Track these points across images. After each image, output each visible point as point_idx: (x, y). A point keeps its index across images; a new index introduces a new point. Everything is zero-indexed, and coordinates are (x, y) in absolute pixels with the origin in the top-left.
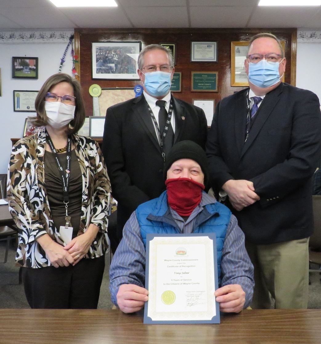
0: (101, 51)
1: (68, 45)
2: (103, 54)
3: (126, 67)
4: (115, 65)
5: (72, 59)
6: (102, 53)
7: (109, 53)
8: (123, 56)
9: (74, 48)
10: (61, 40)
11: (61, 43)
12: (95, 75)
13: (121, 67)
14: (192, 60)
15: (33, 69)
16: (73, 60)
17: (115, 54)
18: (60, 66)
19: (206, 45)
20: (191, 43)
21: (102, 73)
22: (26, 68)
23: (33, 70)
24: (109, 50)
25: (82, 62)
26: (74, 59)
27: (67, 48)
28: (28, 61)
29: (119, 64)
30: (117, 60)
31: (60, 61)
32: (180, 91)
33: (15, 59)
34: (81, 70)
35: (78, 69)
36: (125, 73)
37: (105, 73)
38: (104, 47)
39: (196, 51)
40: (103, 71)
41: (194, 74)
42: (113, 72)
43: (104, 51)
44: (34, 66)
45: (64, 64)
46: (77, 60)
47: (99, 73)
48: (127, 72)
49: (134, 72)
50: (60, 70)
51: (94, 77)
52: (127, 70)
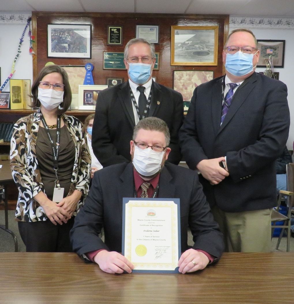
0: (56, 32)
1: (27, 27)
2: (57, 35)
3: (78, 47)
4: (68, 45)
5: (30, 40)
6: (56, 34)
7: (62, 34)
8: (76, 37)
9: (31, 29)
10: (20, 22)
11: (19, 24)
12: (51, 54)
13: (74, 47)
16: (31, 41)
17: (68, 35)
18: (19, 46)
19: (149, 29)
20: (136, 27)
21: (56, 52)
24: (63, 31)
25: (38, 41)
26: (31, 39)
27: (26, 29)
29: (72, 44)
30: (70, 40)
31: (19, 41)
34: (38, 49)
35: (35, 48)
36: (77, 52)
37: (59, 52)
38: (58, 29)
39: (140, 33)
40: (58, 51)
42: (66, 52)
43: (58, 32)
45: (22, 43)
46: (34, 40)
47: (54, 52)
48: (79, 52)
49: (85, 51)
50: (19, 49)
51: (49, 55)
52: (79, 49)
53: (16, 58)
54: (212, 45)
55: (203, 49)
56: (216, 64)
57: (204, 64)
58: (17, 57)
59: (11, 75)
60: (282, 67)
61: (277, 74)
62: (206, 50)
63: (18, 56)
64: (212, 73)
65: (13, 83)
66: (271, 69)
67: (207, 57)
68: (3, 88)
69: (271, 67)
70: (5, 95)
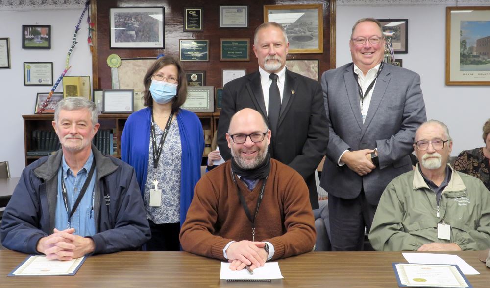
0: (120, 17)
1: (84, 12)
3: (148, 35)
4: (136, 32)
5: (88, 27)
6: (121, 20)
7: (129, 20)
9: (90, 14)
10: (76, 6)
11: (75, 9)
12: (114, 44)
13: (142, 35)
14: (221, 26)
15: (46, 38)
16: (90, 29)
17: (135, 20)
18: (75, 35)
19: (236, 10)
20: (220, 7)
21: (121, 42)
22: (37, 38)
23: (46, 39)
24: (129, 16)
25: (99, 30)
26: (90, 28)
27: (83, 14)
28: (39, 29)
29: (140, 31)
30: (138, 26)
31: (75, 29)
32: (208, 60)
33: (25, 27)
34: (98, 38)
35: (95, 38)
36: (146, 41)
37: (125, 42)
38: (123, 13)
39: (226, 16)
40: (123, 40)
41: (223, 42)
42: (133, 41)
43: (123, 17)
44: (47, 35)
45: (79, 32)
46: (93, 28)
47: (118, 42)
48: (149, 41)
49: (157, 40)
50: (75, 39)
51: (112, 46)
52: (149, 37)
53: (71, 50)
54: (316, 28)
55: (305, 32)
56: (321, 52)
57: (306, 51)
58: (71, 49)
59: (66, 71)
60: (406, 52)
61: (400, 61)
62: (308, 33)
63: (73, 47)
64: (317, 62)
65: (67, 82)
66: (390, 55)
67: (309, 43)
68: (56, 87)
69: (390, 53)
70: (58, 96)
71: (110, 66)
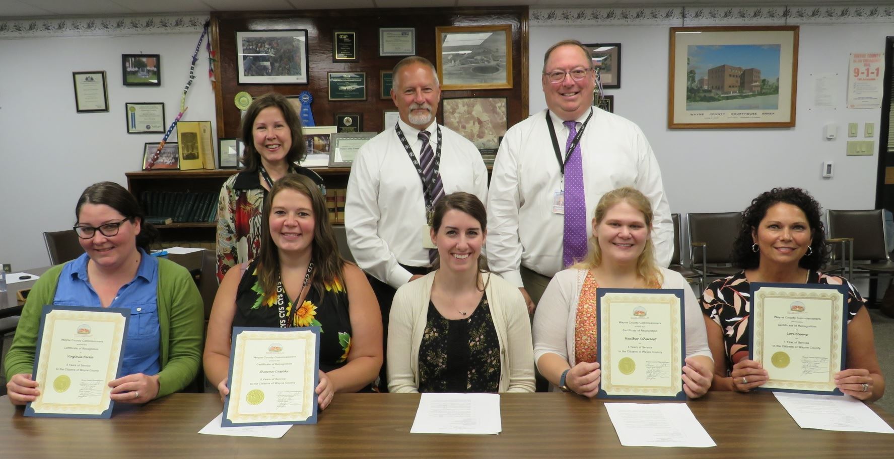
0: (250, 43)
1: (203, 36)
2: (253, 47)
3: (287, 67)
4: (271, 63)
5: (208, 57)
6: (251, 47)
7: (261, 47)
8: (282, 51)
9: (210, 39)
10: (192, 29)
11: (191, 33)
13: (280, 66)
14: (381, 54)
15: (153, 71)
16: (210, 59)
17: (270, 47)
18: (192, 67)
19: (401, 33)
20: (379, 30)
21: (252, 75)
22: (143, 71)
23: (154, 73)
24: (261, 42)
25: (223, 59)
26: (211, 57)
27: (201, 40)
28: (144, 60)
29: (277, 62)
30: (273, 56)
31: (192, 59)
32: (365, 99)
33: (125, 57)
34: (222, 71)
35: (218, 71)
36: (285, 75)
37: (257, 75)
38: (253, 38)
39: (387, 41)
40: (254, 73)
41: (384, 75)
42: (268, 74)
43: (254, 43)
44: (155, 67)
45: (197, 63)
46: (215, 58)
47: (248, 76)
48: (289, 74)
49: (298, 73)
50: (192, 73)
51: (241, 81)
52: (289, 70)
53: (187, 88)
54: (504, 56)
55: (489, 62)
56: (510, 87)
57: (491, 86)
58: (188, 85)
59: (181, 115)
60: (618, 86)
61: (611, 98)
62: (493, 63)
63: (189, 83)
64: (504, 100)
65: (182, 128)
66: (597, 91)
67: (495, 75)
68: (168, 136)
69: (598, 88)
70: (173, 147)
71: (239, 107)
